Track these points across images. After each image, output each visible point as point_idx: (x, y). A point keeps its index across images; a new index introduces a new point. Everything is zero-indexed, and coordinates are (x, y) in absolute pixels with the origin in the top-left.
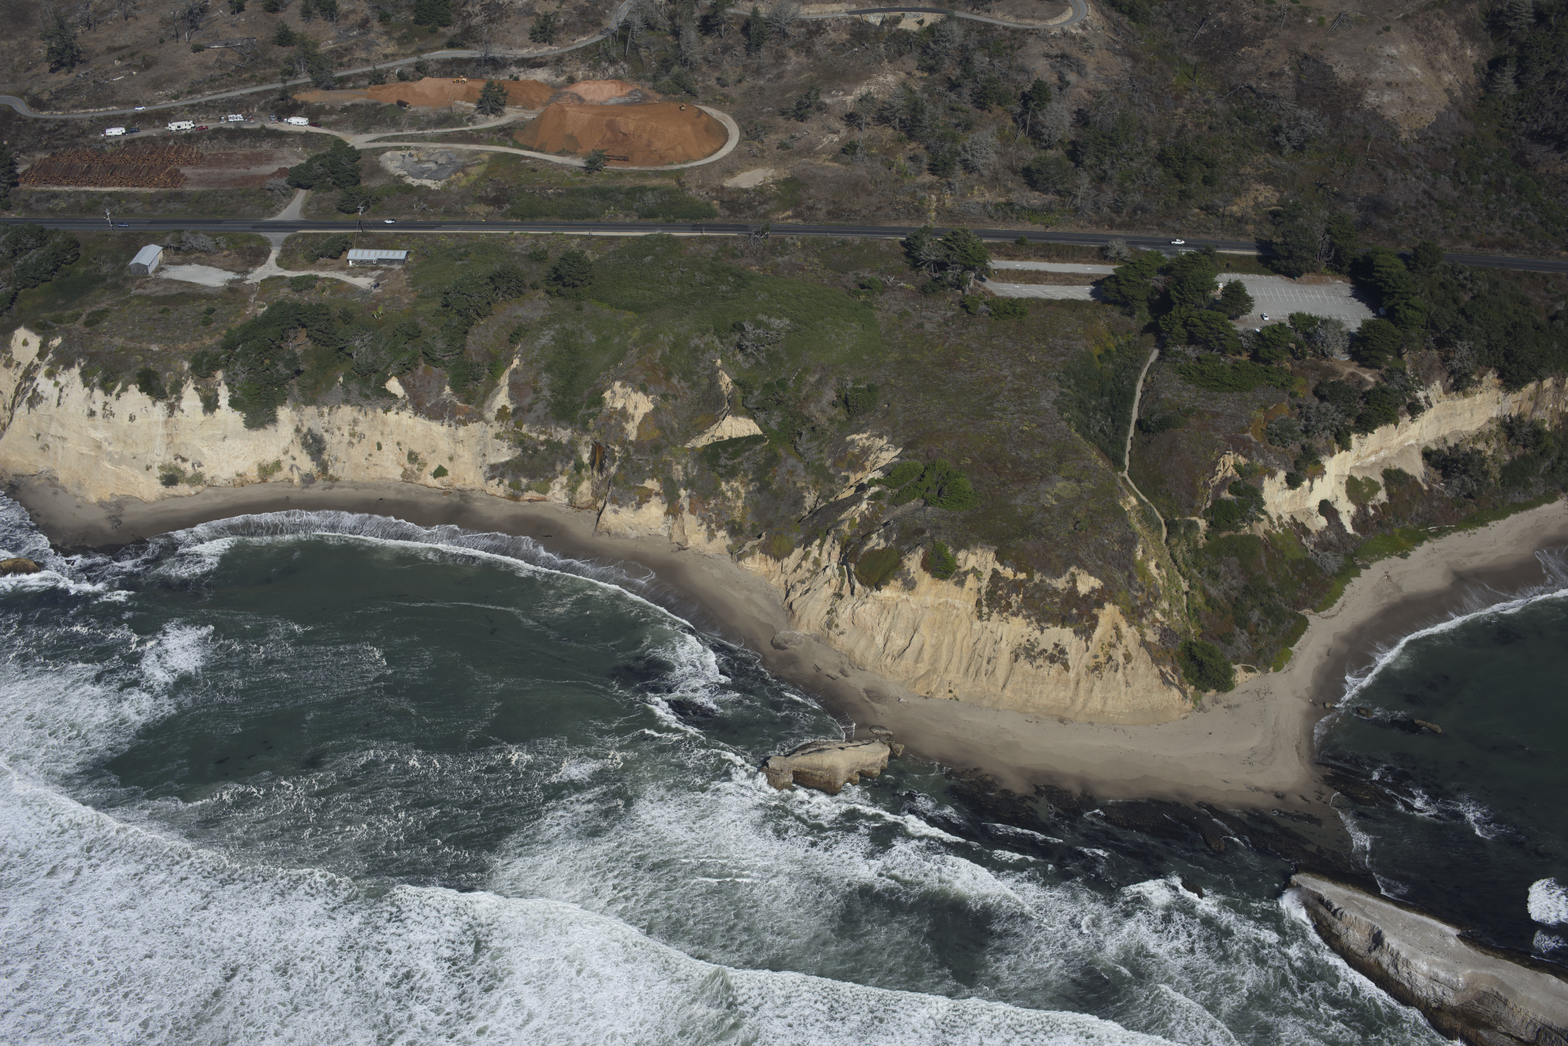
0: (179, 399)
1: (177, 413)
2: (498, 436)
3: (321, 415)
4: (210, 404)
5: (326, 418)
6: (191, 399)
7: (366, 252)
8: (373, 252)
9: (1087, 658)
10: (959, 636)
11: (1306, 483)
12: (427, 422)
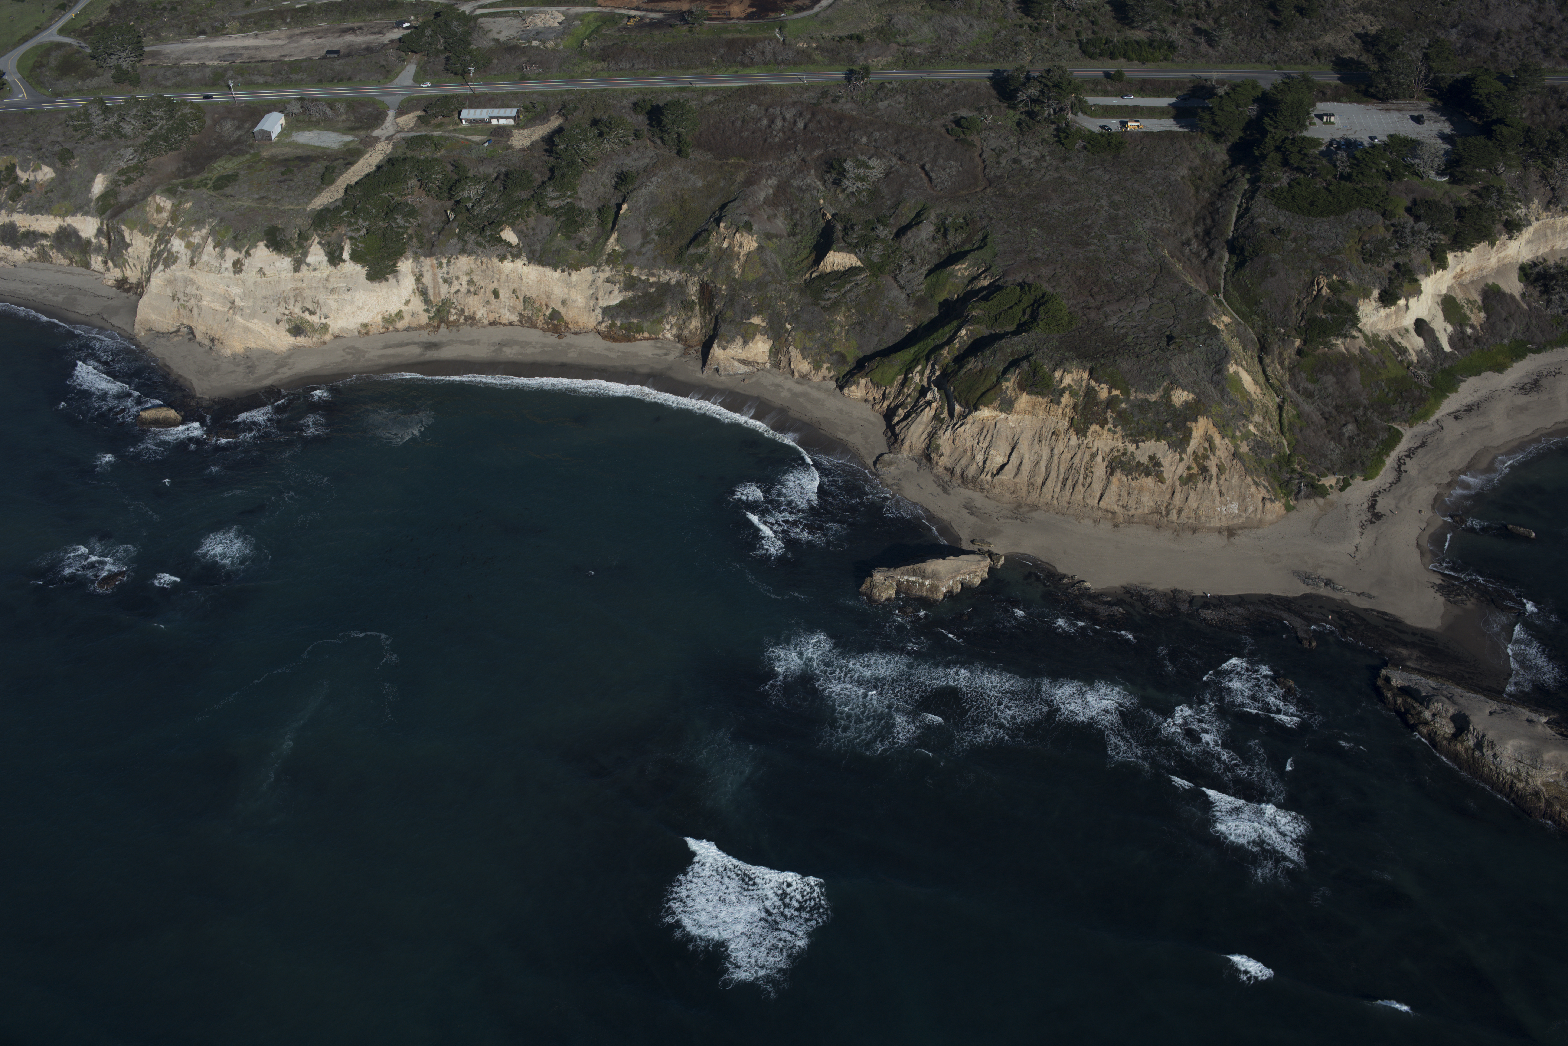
0: (305, 254)
1: (304, 268)
2: (608, 280)
3: (440, 265)
4: (334, 258)
5: (445, 269)
6: (316, 255)
7: (478, 111)
8: (485, 111)
9: (1181, 469)
10: (1056, 451)
11: (1402, 302)
12: (541, 268)
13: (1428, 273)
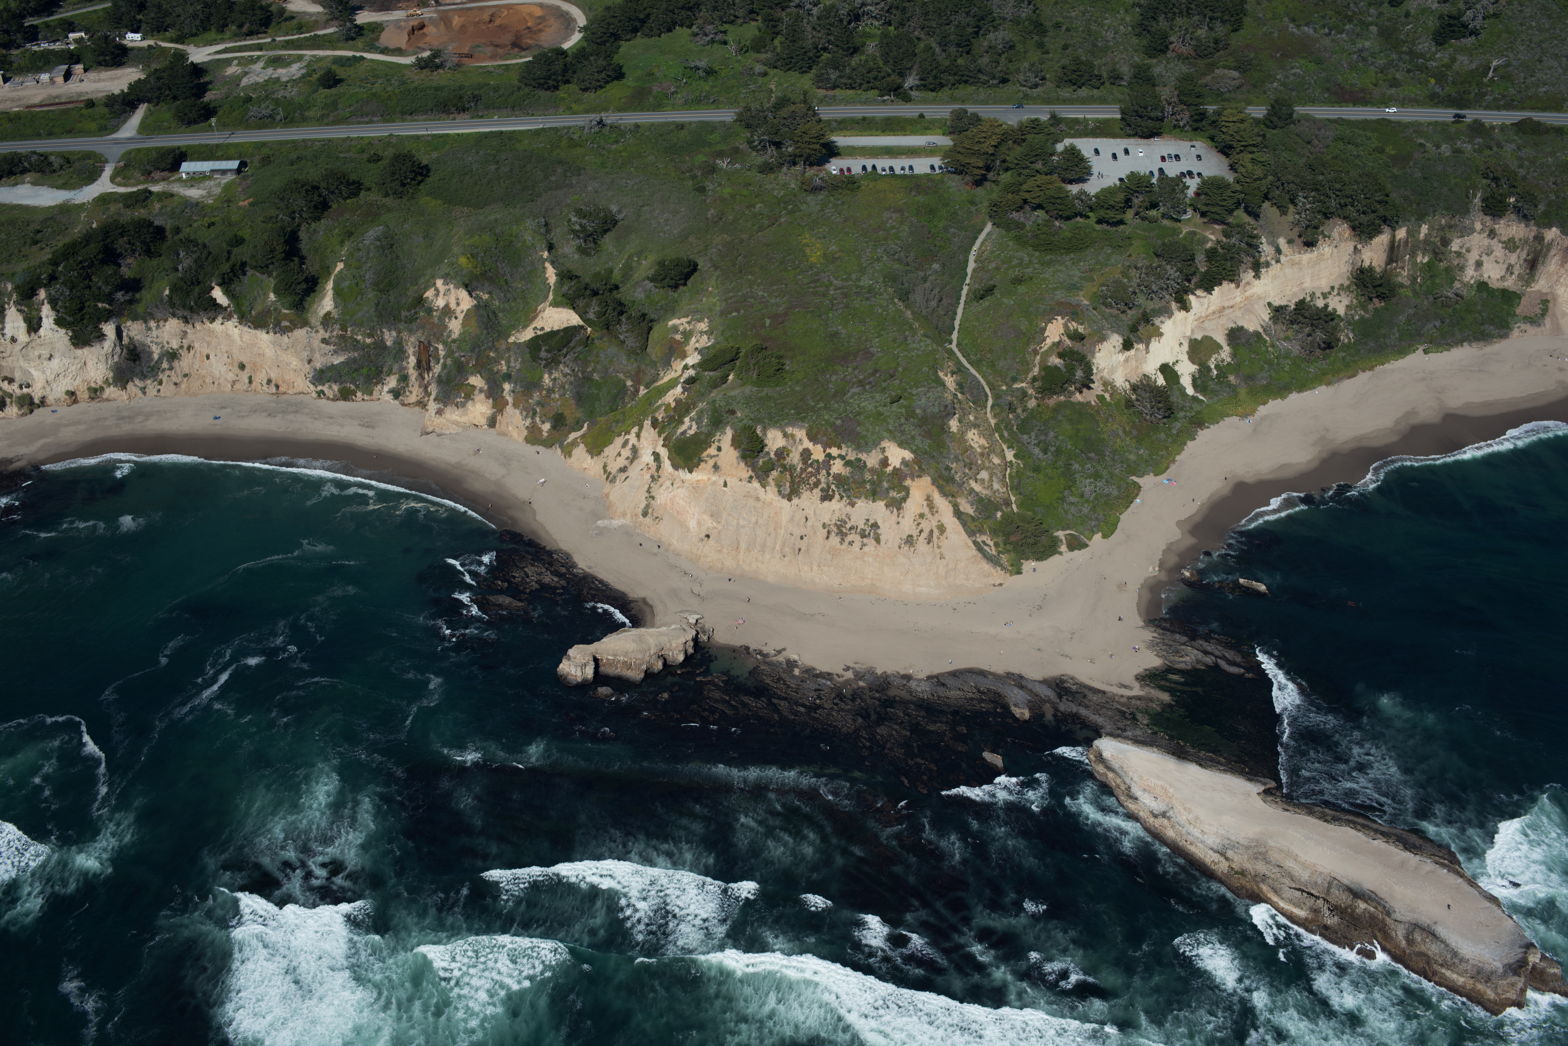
2: (324, 341)
3: (147, 328)
4: (34, 325)
6: (14, 320)
7: (200, 164)
8: (206, 163)
9: (899, 531)
11: (1142, 346)
12: (252, 331)
13: (1170, 315)
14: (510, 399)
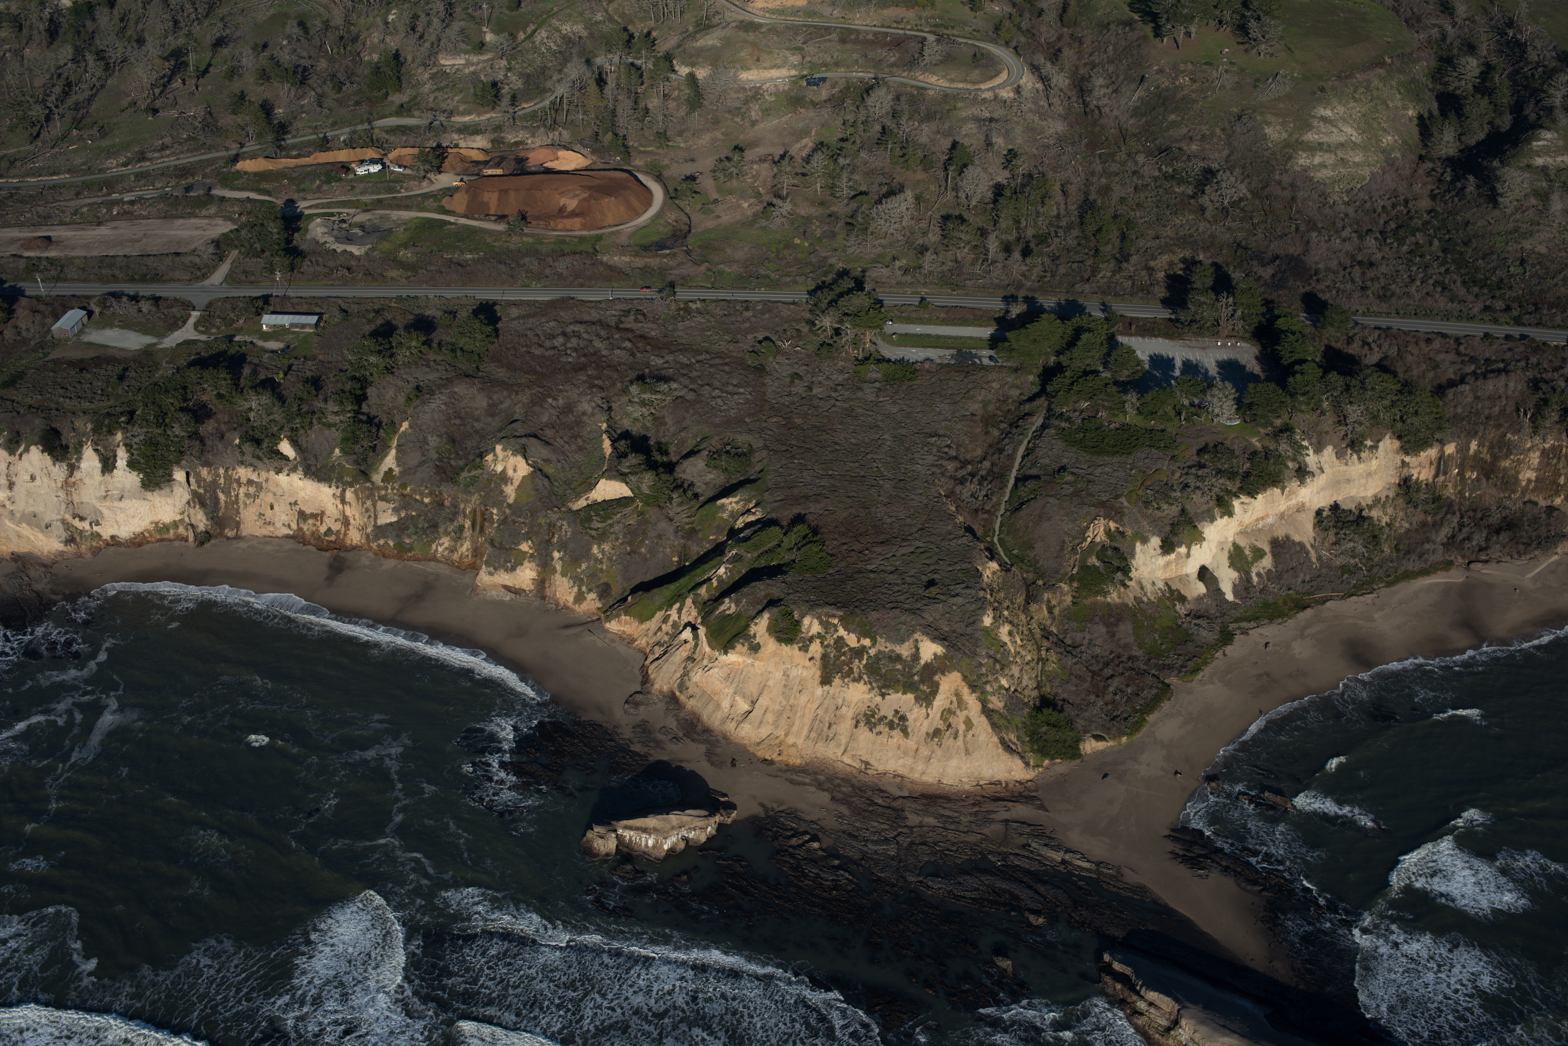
0: (79, 459)
1: (76, 473)
2: (382, 499)
3: (218, 476)
4: (108, 465)
5: (222, 479)
6: (90, 461)
7: (281, 317)
8: (287, 317)
9: (927, 725)
11: (1182, 549)
12: (316, 483)
13: (1212, 519)
14: (559, 567)
